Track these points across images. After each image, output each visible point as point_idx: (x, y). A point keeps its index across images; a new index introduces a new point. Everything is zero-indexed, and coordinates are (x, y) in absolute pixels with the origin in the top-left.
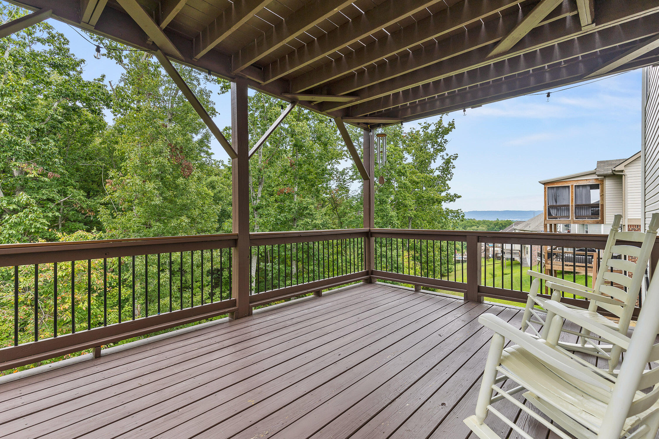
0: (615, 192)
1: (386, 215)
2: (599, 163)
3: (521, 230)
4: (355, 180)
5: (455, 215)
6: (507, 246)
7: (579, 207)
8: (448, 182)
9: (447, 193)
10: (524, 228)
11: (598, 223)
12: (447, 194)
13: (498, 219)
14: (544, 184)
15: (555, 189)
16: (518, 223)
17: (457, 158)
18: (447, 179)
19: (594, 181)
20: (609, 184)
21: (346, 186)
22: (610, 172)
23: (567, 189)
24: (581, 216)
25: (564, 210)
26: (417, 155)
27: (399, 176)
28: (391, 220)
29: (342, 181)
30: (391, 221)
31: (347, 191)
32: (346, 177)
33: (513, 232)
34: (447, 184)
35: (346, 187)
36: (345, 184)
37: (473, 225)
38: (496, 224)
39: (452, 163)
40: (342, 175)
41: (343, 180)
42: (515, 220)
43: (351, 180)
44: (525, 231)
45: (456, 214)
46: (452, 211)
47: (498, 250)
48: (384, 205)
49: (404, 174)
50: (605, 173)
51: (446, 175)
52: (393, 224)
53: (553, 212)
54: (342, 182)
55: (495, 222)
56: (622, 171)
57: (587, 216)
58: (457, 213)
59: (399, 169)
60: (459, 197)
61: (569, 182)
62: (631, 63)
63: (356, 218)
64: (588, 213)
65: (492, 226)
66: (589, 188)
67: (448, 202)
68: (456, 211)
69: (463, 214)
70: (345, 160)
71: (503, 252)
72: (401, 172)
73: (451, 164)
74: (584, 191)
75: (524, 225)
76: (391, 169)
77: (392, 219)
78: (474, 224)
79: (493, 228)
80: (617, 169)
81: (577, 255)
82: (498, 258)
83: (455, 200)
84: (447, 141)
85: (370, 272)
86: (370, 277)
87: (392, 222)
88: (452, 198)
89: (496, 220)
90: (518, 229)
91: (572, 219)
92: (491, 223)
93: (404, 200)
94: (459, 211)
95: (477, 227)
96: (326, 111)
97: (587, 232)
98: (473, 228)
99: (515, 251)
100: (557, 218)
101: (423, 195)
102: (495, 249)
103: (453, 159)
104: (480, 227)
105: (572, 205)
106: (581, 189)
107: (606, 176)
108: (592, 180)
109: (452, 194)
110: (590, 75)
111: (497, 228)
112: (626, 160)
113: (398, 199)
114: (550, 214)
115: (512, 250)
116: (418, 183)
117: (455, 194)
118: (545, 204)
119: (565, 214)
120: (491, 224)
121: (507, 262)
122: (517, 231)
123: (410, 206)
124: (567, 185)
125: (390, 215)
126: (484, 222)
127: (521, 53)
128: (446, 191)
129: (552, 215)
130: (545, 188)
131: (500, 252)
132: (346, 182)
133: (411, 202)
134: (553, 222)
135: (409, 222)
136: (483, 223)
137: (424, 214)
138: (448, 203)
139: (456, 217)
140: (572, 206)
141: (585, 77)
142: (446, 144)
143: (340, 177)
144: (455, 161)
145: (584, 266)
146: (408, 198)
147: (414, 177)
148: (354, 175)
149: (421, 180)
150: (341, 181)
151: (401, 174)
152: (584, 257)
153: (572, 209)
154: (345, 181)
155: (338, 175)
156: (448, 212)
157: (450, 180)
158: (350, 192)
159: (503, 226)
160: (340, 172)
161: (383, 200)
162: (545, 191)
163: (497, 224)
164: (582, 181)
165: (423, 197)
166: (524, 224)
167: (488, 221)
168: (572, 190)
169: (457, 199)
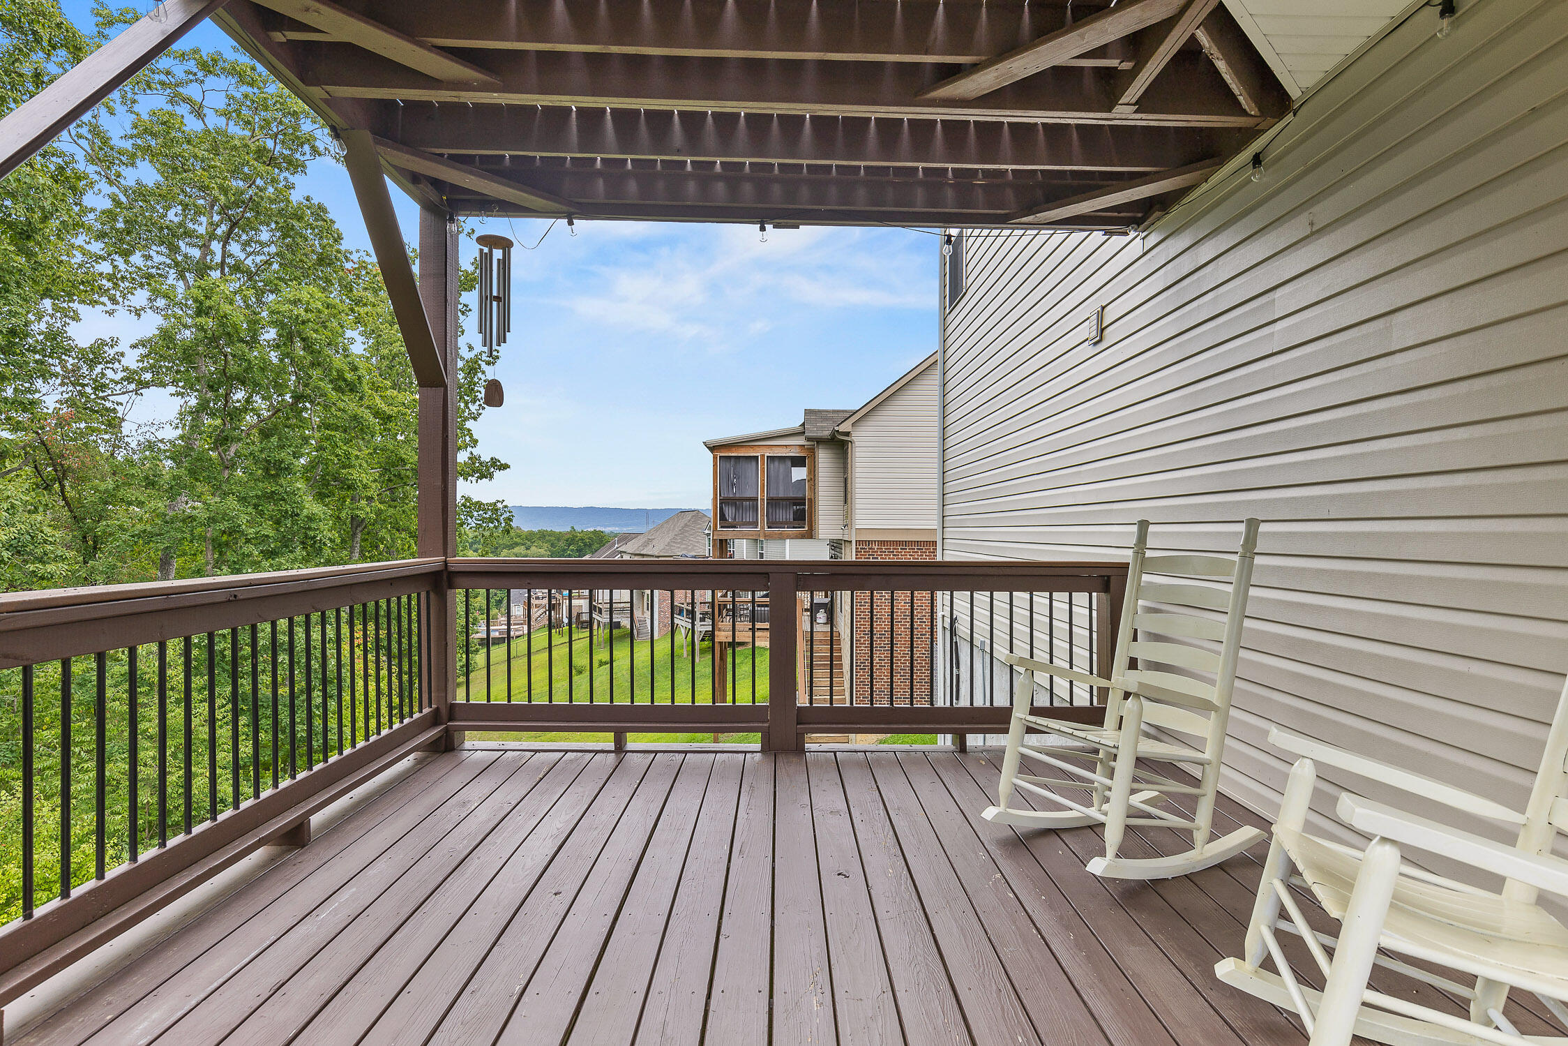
0: (832, 475)
1: (293, 512)
2: (808, 412)
3: (636, 555)
4: (147, 385)
5: (487, 516)
6: (603, 595)
7: (774, 502)
8: (469, 424)
9: (471, 453)
10: (641, 548)
11: (803, 536)
12: (473, 458)
13: (573, 528)
14: (713, 448)
15: (733, 461)
16: (626, 538)
17: (498, 361)
18: (466, 414)
19: (798, 449)
20: (824, 458)
21: (108, 405)
22: (826, 434)
23: (754, 463)
24: (776, 523)
25: (748, 508)
26: (380, 336)
27: (338, 389)
28: (309, 529)
29: (87, 385)
30: (311, 533)
31: (114, 424)
32: (109, 373)
33: (616, 558)
34: (469, 430)
35: (107, 410)
36: (103, 398)
37: (517, 544)
38: (571, 539)
39: (483, 373)
40: (92, 364)
41: (95, 381)
42: (616, 529)
43: (133, 386)
44: (643, 555)
45: (490, 513)
46: (479, 505)
47: (581, 604)
48: (282, 481)
49: (352, 388)
50: (819, 434)
51: (466, 403)
52: (315, 542)
53: (730, 512)
54: (89, 390)
55: (568, 536)
56: (848, 434)
57: (786, 523)
58: (494, 512)
59: (338, 371)
60: (505, 467)
61: (758, 449)
62: (1090, 217)
63: (167, 522)
64: (788, 517)
65: (562, 544)
66: (789, 463)
67: (474, 479)
68: (491, 505)
69: (508, 514)
70: (107, 309)
71: (592, 608)
72: (345, 380)
73: (480, 375)
74: (782, 467)
75: (641, 542)
76: (313, 365)
77: (313, 526)
78: (518, 540)
79: (564, 550)
80: (842, 428)
81: (759, 606)
82: (582, 625)
83: (491, 476)
84: (470, 310)
85: (444, 712)
86: (447, 730)
87: (315, 537)
88: (485, 470)
89: (569, 529)
90: (628, 552)
91: (763, 528)
92: (559, 537)
93: (344, 468)
94: (499, 505)
95: (527, 549)
96: (329, 88)
97: (762, 555)
98: (516, 550)
99: (620, 605)
100: (735, 527)
101: (404, 456)
102: (575, 602)
103: (488, 363)
104: (533, 548)
105: (762, 496)
106: (776, 463)
107: (820, 441)
108: (793, 447)
109: (486, 458)
110: (1024, 219)
111: (572, 550)
112: (855, 413)
113: (326, 462)
114: (723, 517)
115: (611, 603)
116: (389, 418)
117: (492, 459)
118: (715, 494)
119: (749, 517)
120: (559, 540)
121: (601, 634)
122: (626, 557)
123: (365, 487)
124: (755, 455)
125: (305, 512)
126: (543, 535)
127: (1008, 116)
128: (469, 449)
129: (726, 520)
130: (715, 458)
131: (586, 609)
132: (109, 392)
133: (365, 475)
134: (727, 533)
135: (354, 535)
136: (539, 539)
137: (404, 511)
138: (474, 482)
139: (491, 520)
140: (763, 500)
141: (1017, 221)
142: (465, 317)
143: (79, 368)
144: (491, 367)
145: (767, 629)
146: (357, 463)
147: (378, 400)
148: (144, 370)
149: (399, 412)
150: (83, 386)
151: (343, 384)
152: (766, 609)
153: (762, 506)
154: (103, 387)
155: (71, 361)
156: (470, 508)
157: (475, 419)
158: (126, 428)
159: (585, 545)
160: (82, 350)
161: (282, 461)
162: (715, 465)
163: (573, 540)
164: (780, 449)
165: (403, 460)
166: (641, 540)
167: (552, 534)
168: (762, 466)
169: (497, 474)
